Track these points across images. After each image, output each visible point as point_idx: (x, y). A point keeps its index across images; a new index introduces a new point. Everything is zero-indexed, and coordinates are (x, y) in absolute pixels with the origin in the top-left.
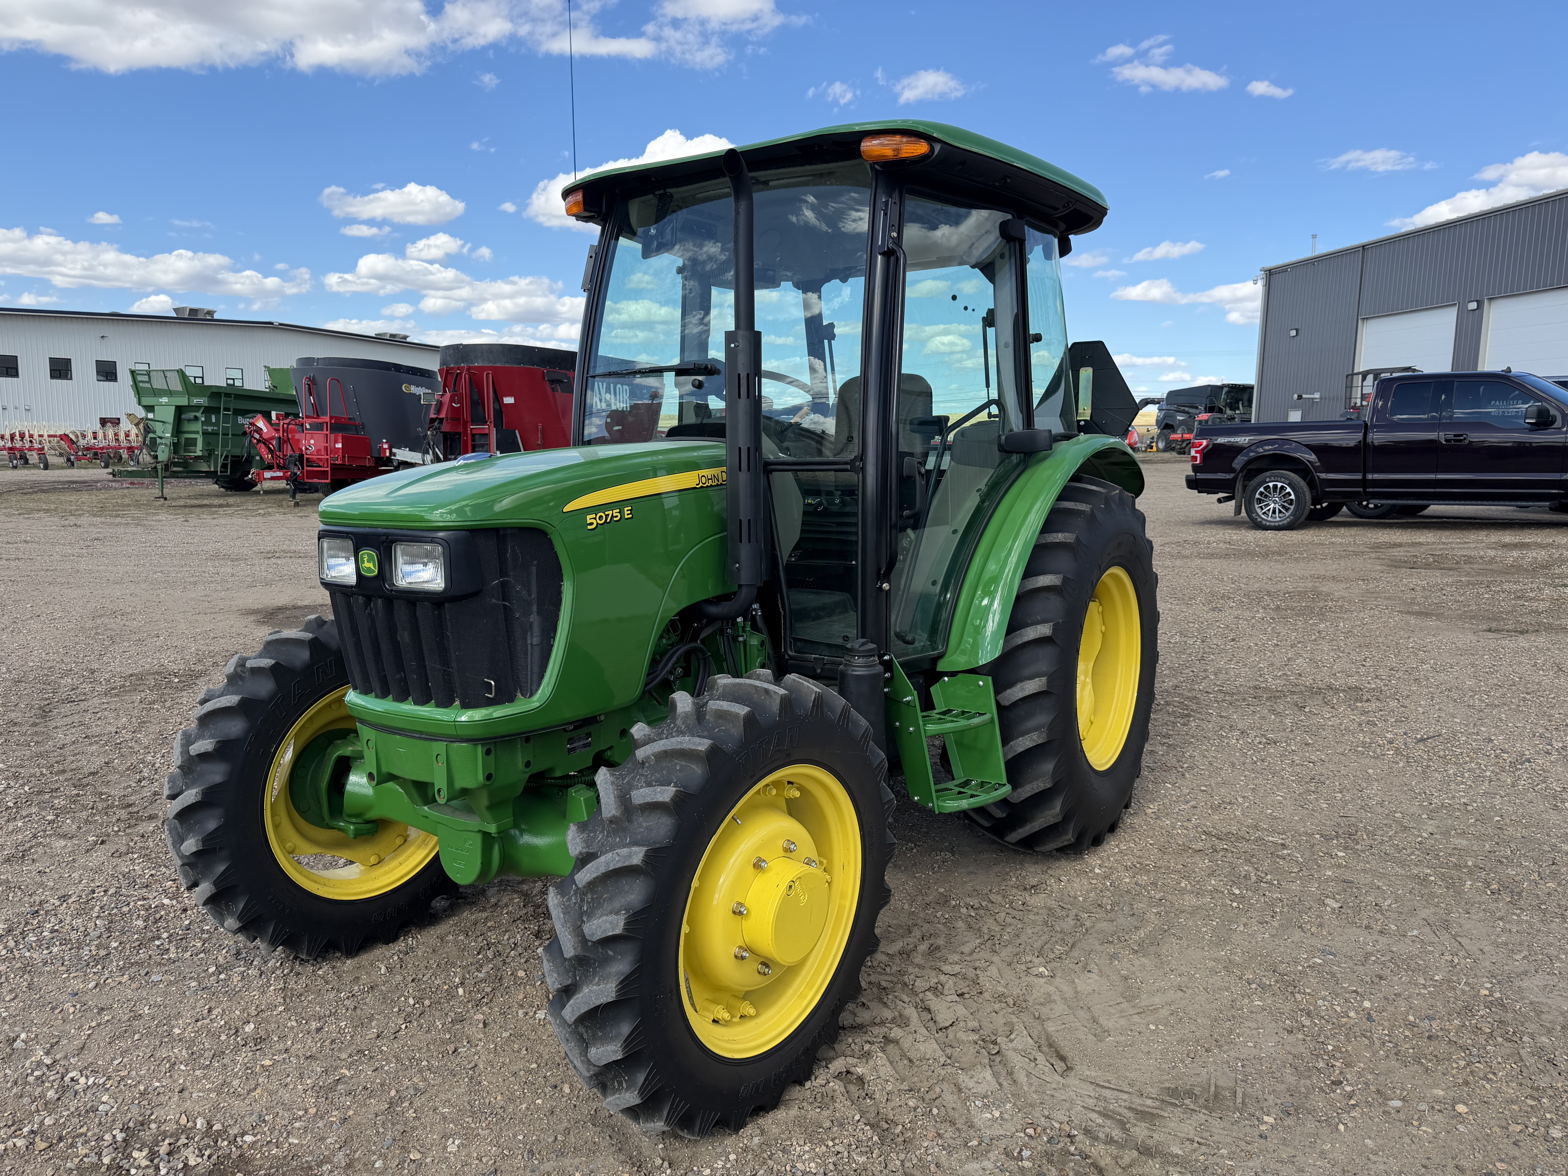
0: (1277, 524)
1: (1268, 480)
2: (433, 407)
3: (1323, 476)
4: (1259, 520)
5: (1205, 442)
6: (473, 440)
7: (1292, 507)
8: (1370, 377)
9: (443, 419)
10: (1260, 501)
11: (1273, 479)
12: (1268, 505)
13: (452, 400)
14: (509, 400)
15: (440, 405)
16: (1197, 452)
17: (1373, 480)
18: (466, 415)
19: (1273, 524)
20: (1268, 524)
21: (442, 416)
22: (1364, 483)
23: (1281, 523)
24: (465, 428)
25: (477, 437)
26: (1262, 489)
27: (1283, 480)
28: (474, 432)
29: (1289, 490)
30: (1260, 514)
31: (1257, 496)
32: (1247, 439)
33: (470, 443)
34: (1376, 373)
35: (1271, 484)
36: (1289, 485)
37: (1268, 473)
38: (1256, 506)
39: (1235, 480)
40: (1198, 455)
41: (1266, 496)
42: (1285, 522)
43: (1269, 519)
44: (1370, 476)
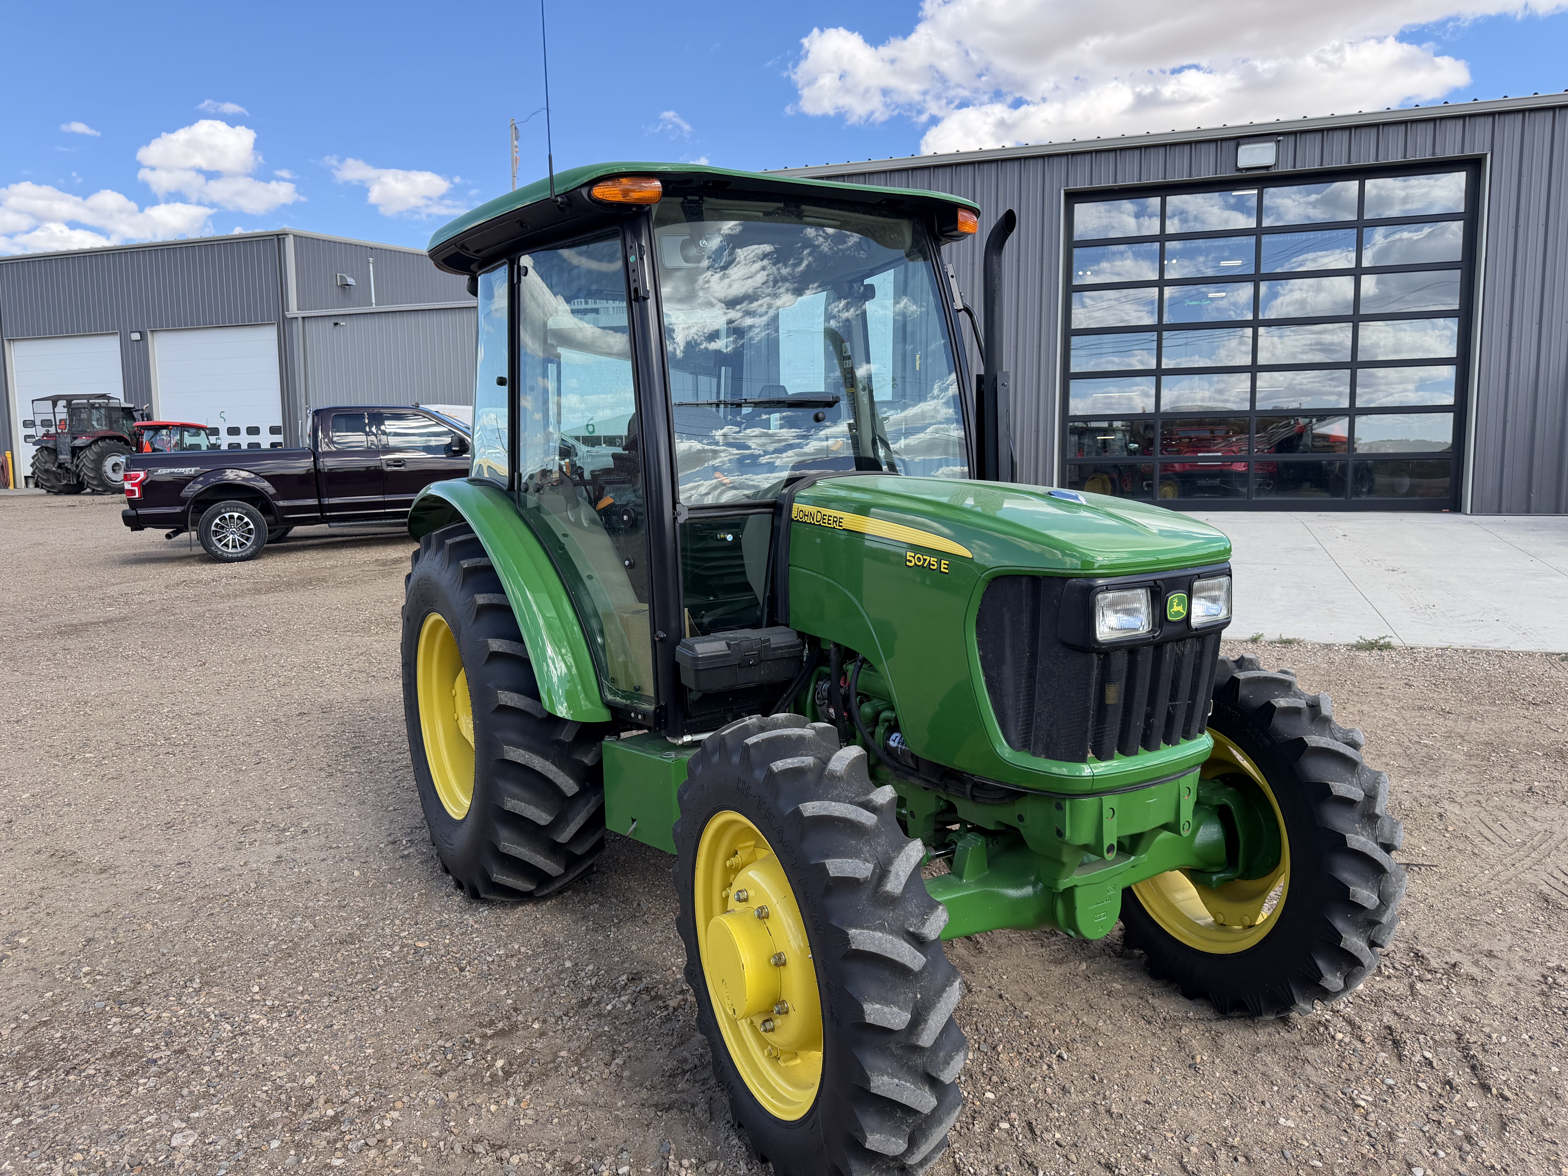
0: (240, 555)
1: (223, 511)
3: (281, 503)
4: (219, 552)
5: (142, 475)
7: (253, 537)
8: (62, 403)
10: (216, 533)
11: (228, 509)
12: (225, 537)
16: (133, 485)
17: (329, 504)
19: (235, 555)
20: (230, 556)
22: (321, 508)
23: (244, 554)
26: (217, 521)
27: (239, 510)
29: (246, 519)
30: (220, 546)
31: (213, 528)
32: (193, 469)
34: (69, 399)
35: (227, 515)
36: (247, 514)
37: (222, 503)
38: (214, 539)
39: (184, 514)
40: (136, 489)
41: (222, 528)
42: (248, 552)
43: (230, 550)
44: (327, 501)
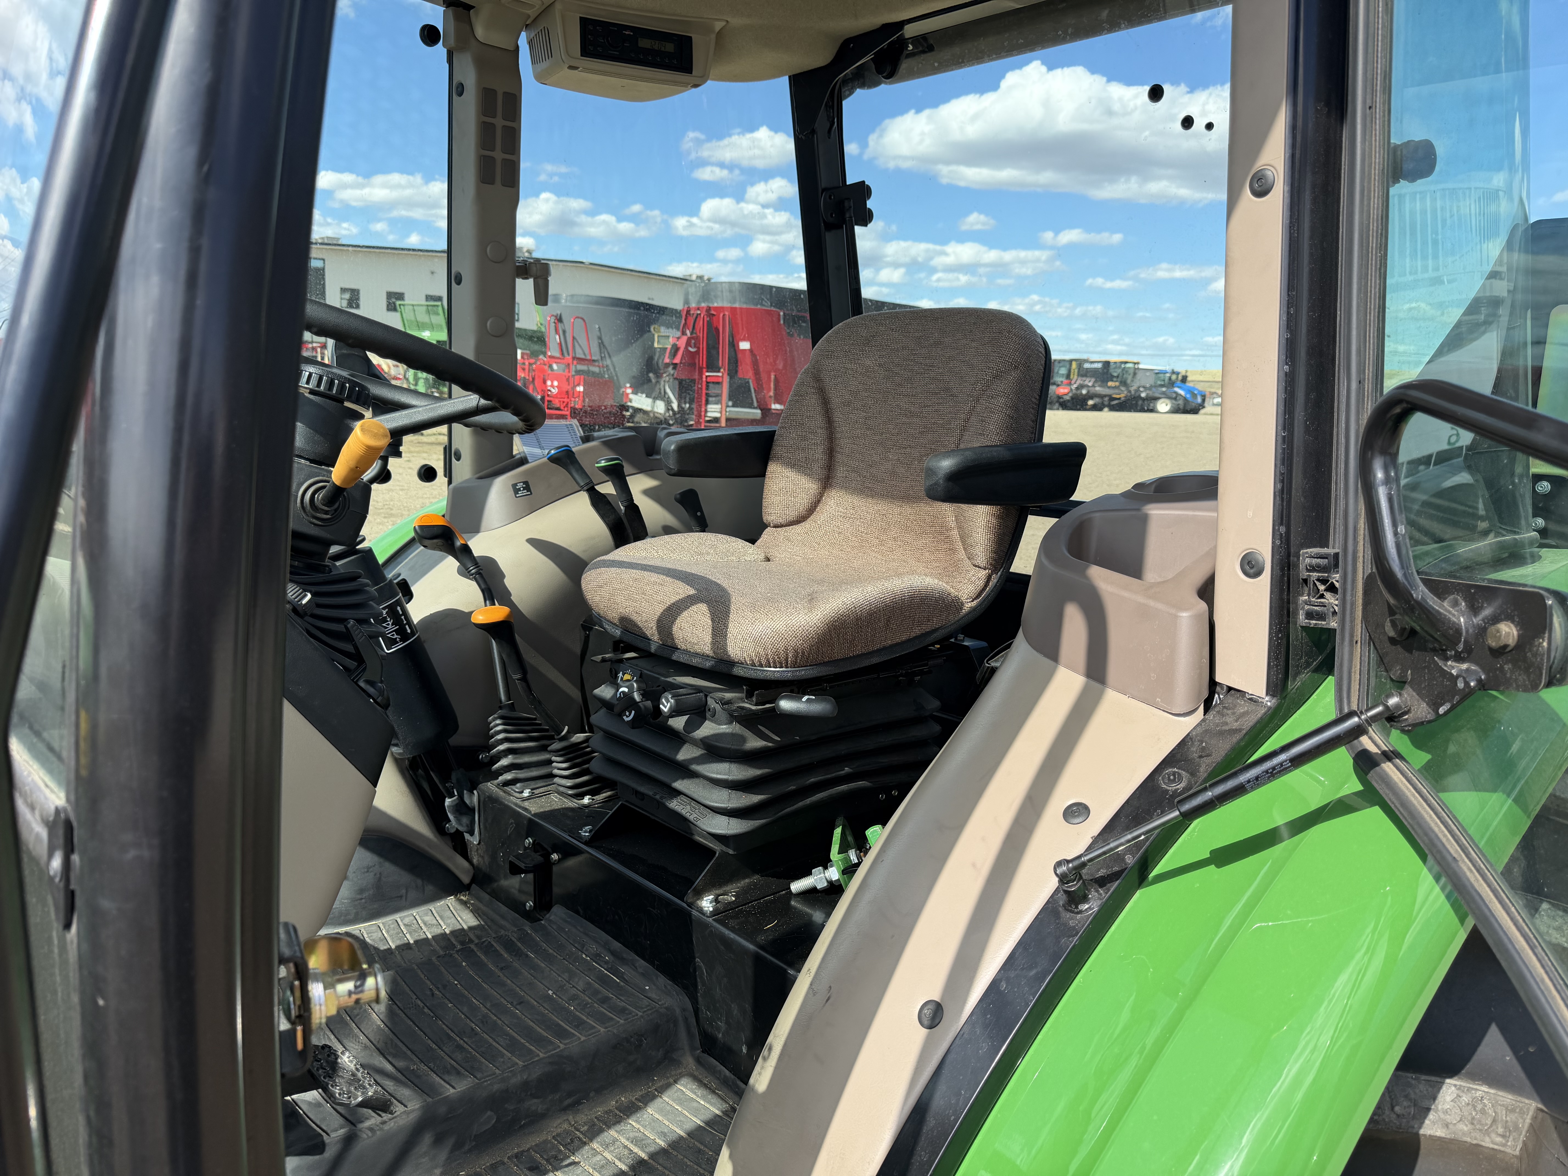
2: (668, 351)
6: (707, 388)
9: (676, 364)
13: (688, 344)
14: (745, 345)
15: (675, 349)
18: (703, 359)
21: (677, 360)
24: (701, 374)
25: (711, 385)
28: (709, 380)
33: (704, 391)
